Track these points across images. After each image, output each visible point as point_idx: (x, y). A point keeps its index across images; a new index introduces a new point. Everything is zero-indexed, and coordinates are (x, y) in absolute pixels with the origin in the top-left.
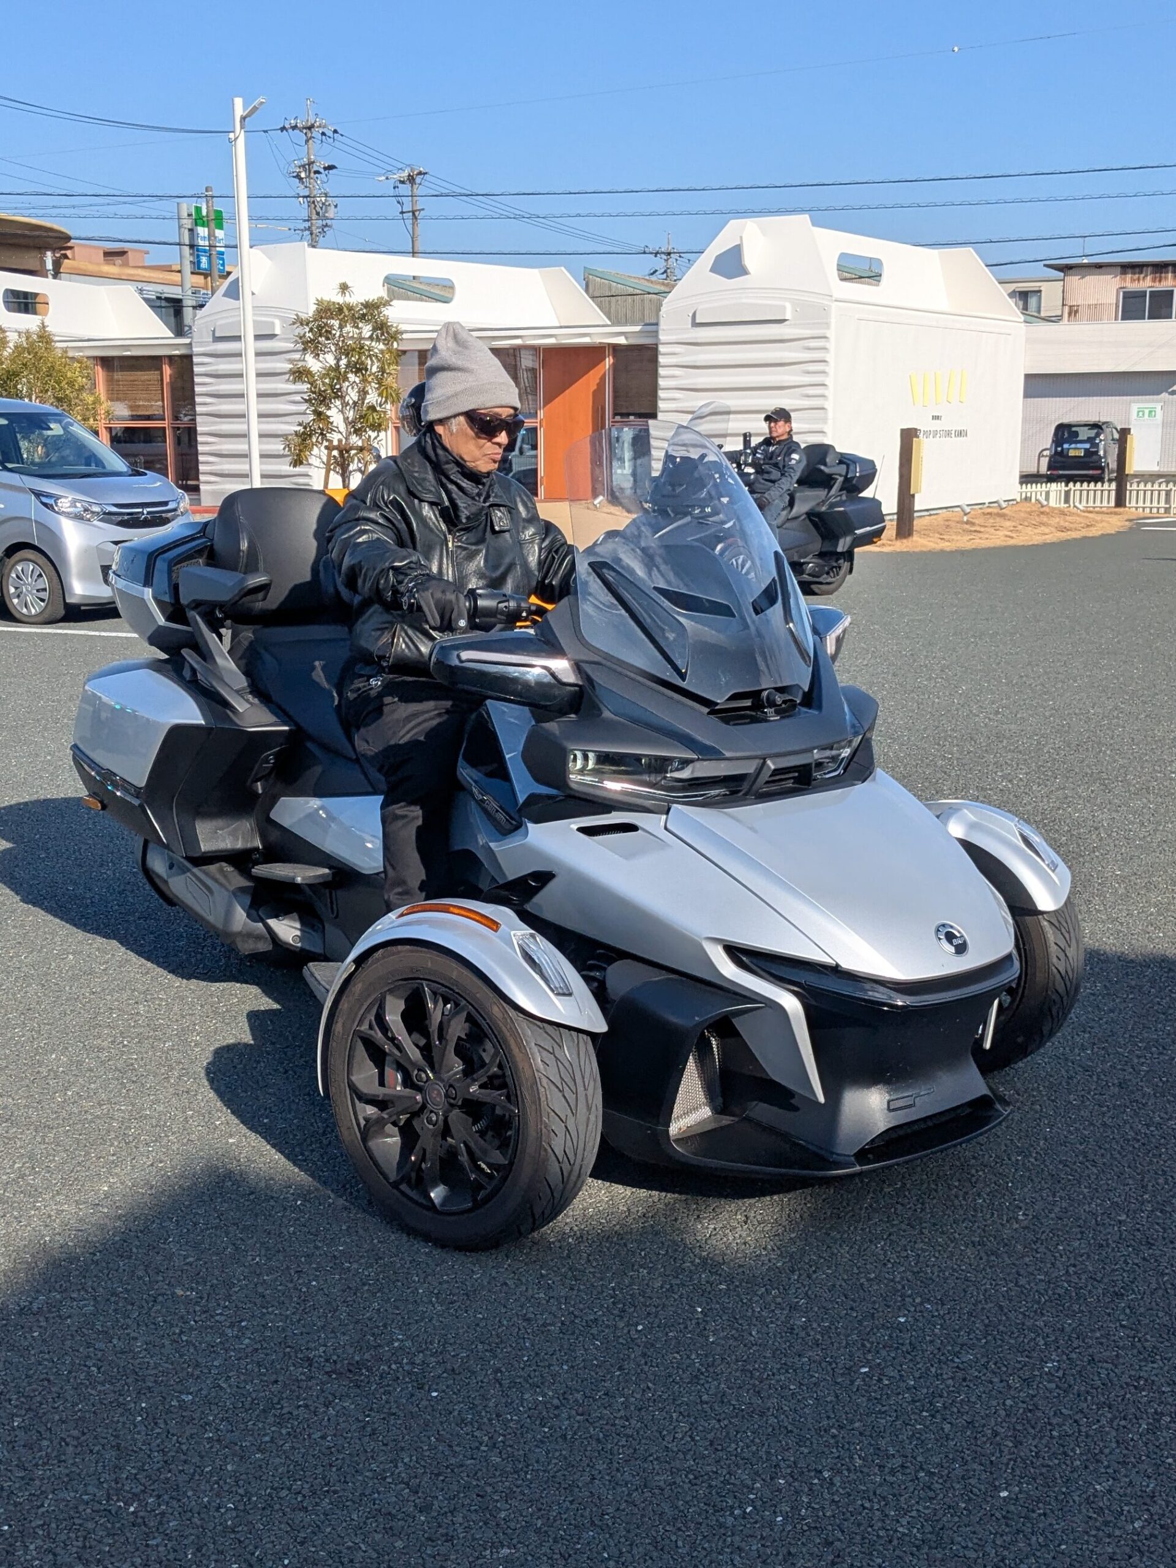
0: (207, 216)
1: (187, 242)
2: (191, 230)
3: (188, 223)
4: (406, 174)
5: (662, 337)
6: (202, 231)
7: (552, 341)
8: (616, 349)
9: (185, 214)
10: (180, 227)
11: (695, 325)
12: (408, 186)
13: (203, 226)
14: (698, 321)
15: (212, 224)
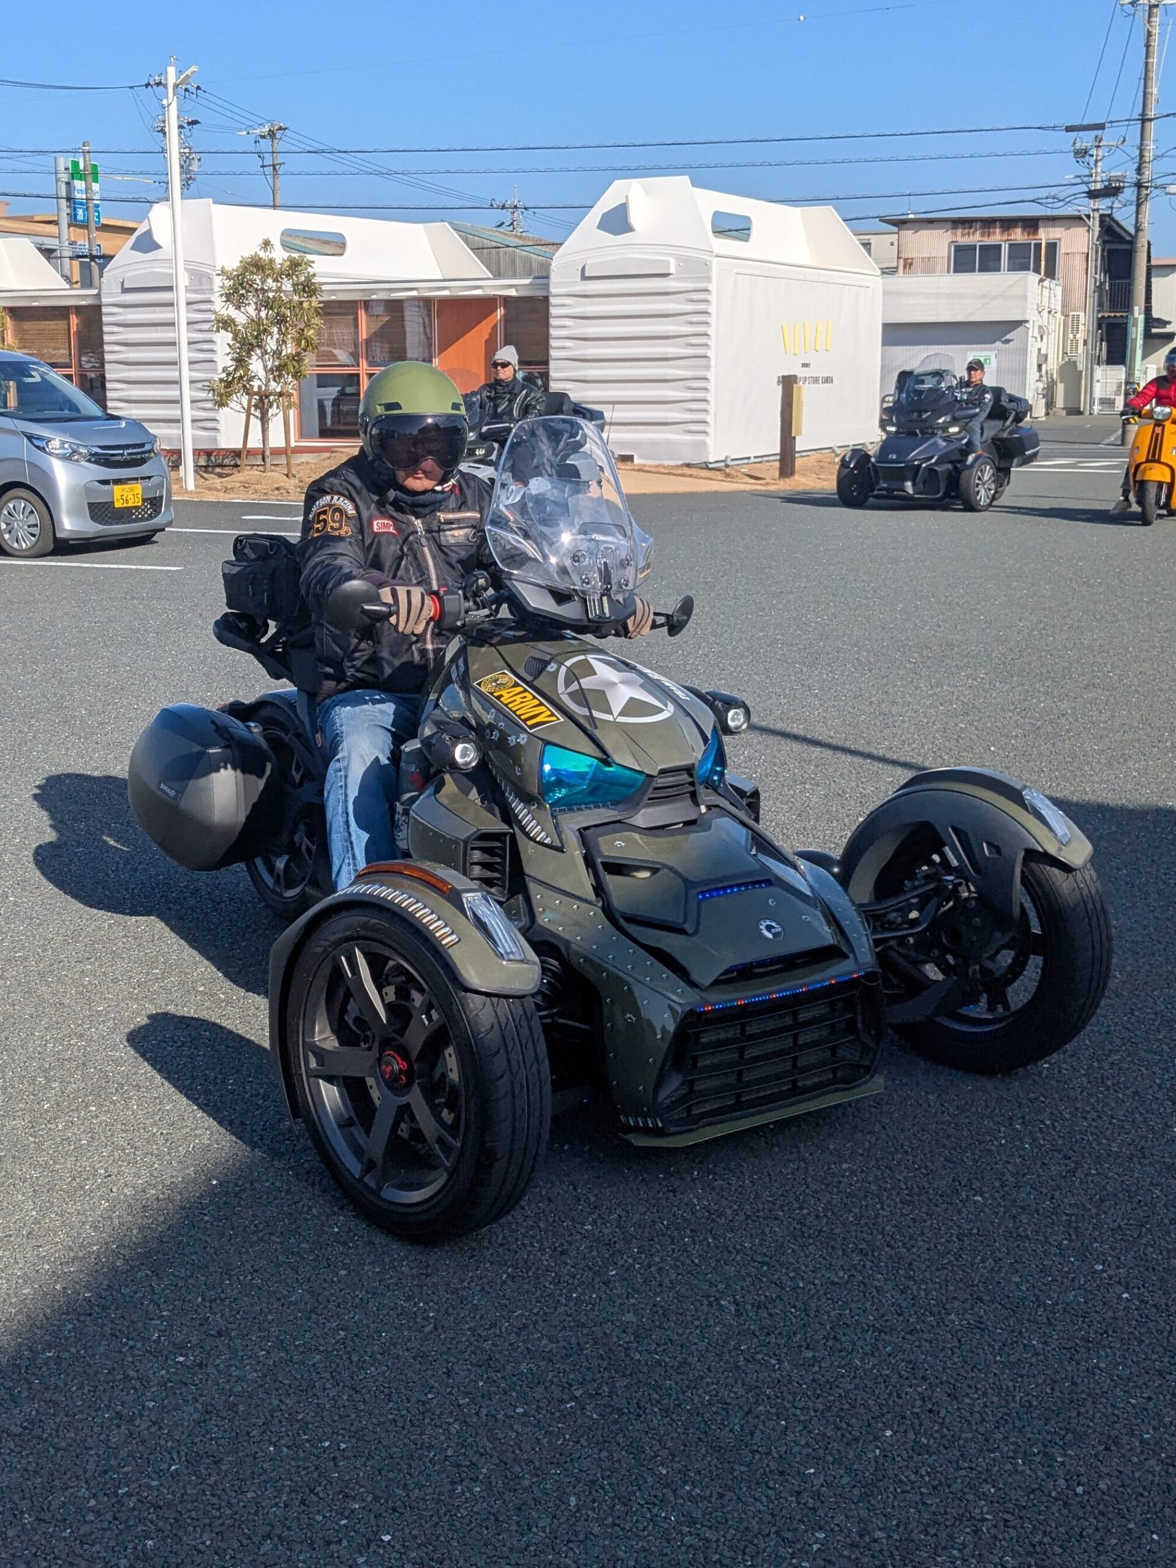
0: (85, 170)
1: (64, 194)
2: (68, 183)
3: (64, 177)
4: (266, 129)
5: (553, 290)
6: (79, 184)
7: (446, 293)
8: (507, 301)
9: (61, 168)
10: (57, 180)
11: (584, 278)
12: (268, 141)
13: (80, 179)
14: (587, 274)
15: (90, 178)
